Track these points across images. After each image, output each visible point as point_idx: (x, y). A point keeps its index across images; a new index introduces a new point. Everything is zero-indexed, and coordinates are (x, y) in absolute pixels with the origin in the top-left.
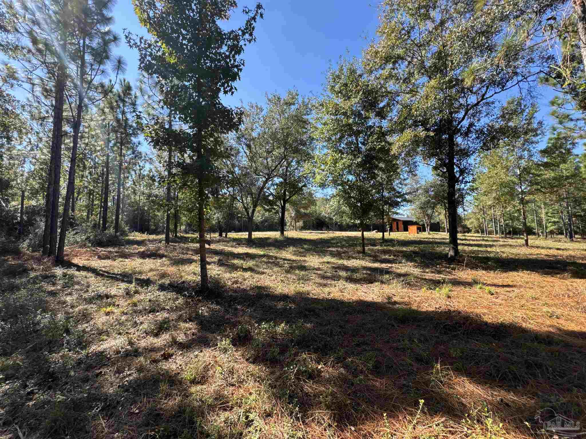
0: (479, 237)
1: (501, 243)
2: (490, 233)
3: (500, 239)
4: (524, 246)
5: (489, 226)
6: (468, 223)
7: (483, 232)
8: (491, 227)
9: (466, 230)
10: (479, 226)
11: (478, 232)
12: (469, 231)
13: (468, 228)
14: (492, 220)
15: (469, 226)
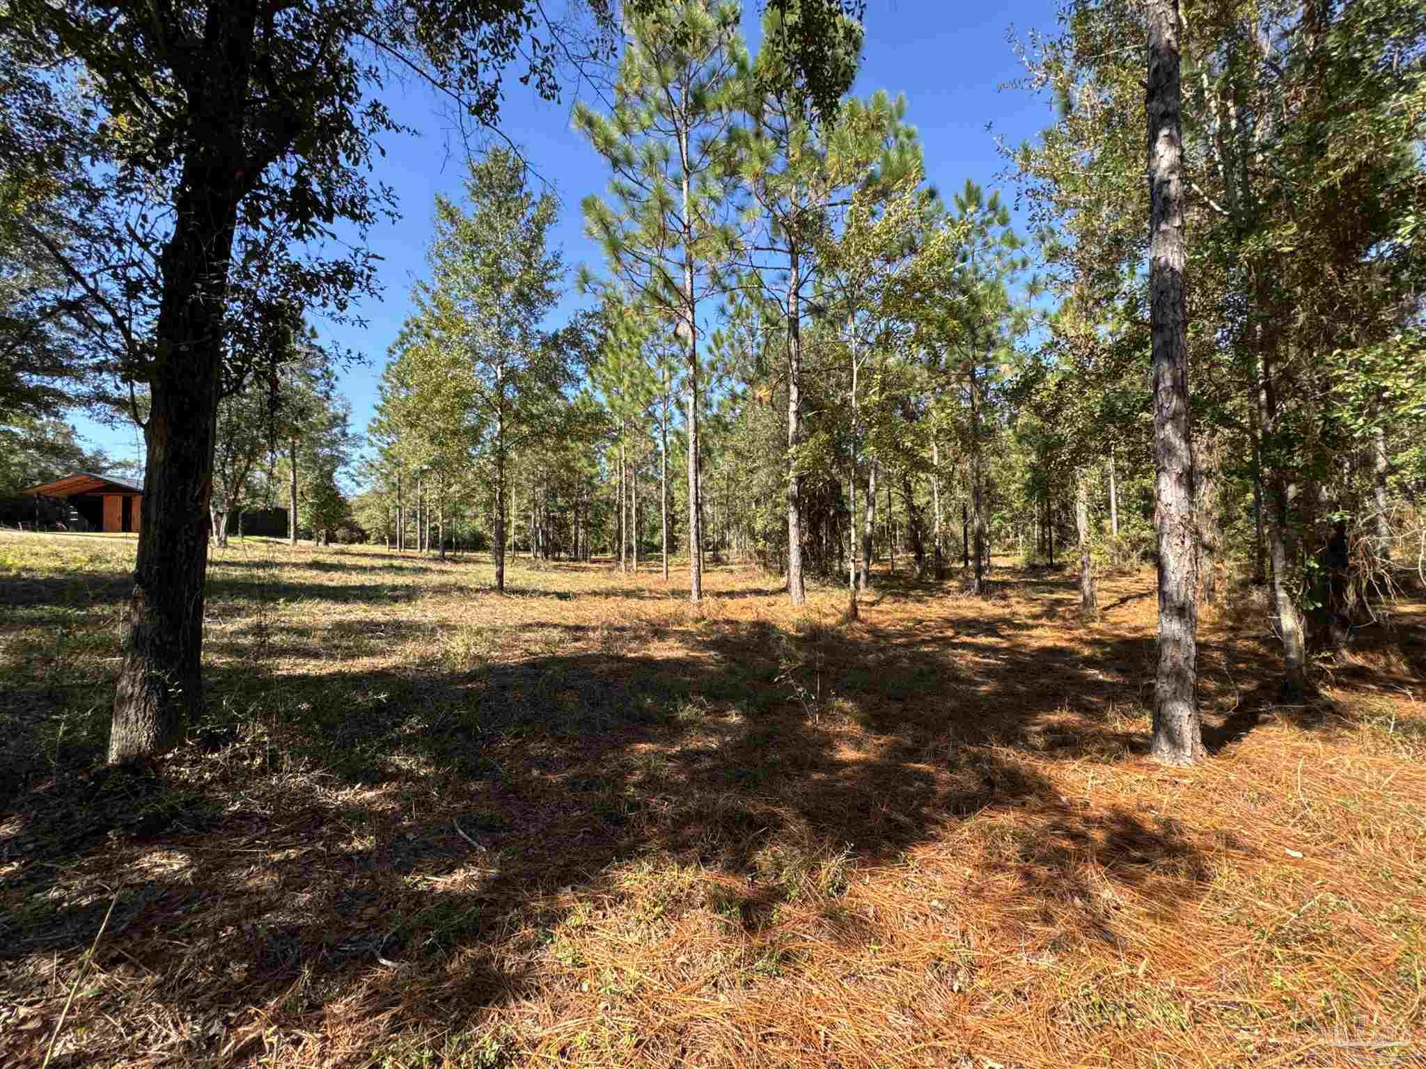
0: (383, 556)
1: (436, 579)
2: (408, 544)
3: (433, 566)
4: (492, 589)
5: (408, 529)
6: (361, 519)
7: (393, 541)
8: (412, 530)
9: (355, 535)
10: (387, 528)
11: (383, 542)
12: (363, 537)
13: (362, 532)
14: (415, 515)
15: (364, 527)
